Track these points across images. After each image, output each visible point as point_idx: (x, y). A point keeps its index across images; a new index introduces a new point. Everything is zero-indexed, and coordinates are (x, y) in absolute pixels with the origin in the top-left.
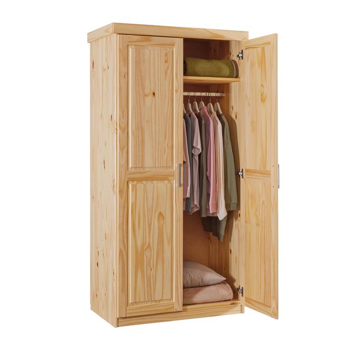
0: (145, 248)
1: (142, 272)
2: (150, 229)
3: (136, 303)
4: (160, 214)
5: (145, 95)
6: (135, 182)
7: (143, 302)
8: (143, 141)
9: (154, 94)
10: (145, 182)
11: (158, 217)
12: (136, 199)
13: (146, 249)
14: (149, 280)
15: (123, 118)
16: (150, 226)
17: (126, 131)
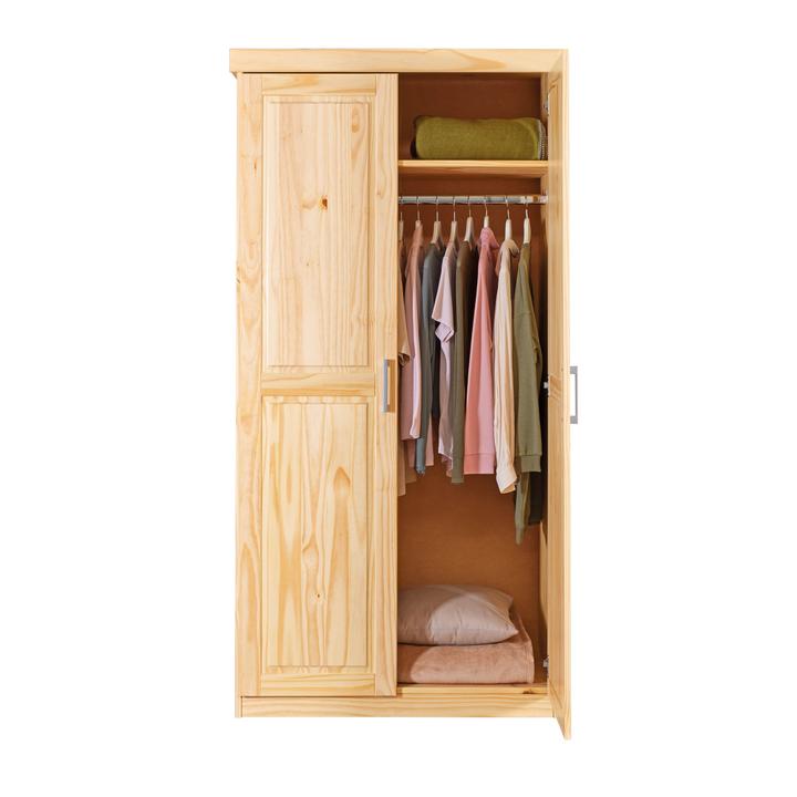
0: (303, 546)
1: (297, 599)
2: (314, 505)
3: (281, 667)
4: (341, 471)
5: (304, 206)
6: (281, 399)
7: (299, 667)
8: (299, 308)
9: (325, 202)
10: (303, 399)
11: (335, 479)
12: (281, 436)
13: (304, 550)
14: (312, 619)
15: (251, 258)
16: (314, 497)
17: (258, 286)
